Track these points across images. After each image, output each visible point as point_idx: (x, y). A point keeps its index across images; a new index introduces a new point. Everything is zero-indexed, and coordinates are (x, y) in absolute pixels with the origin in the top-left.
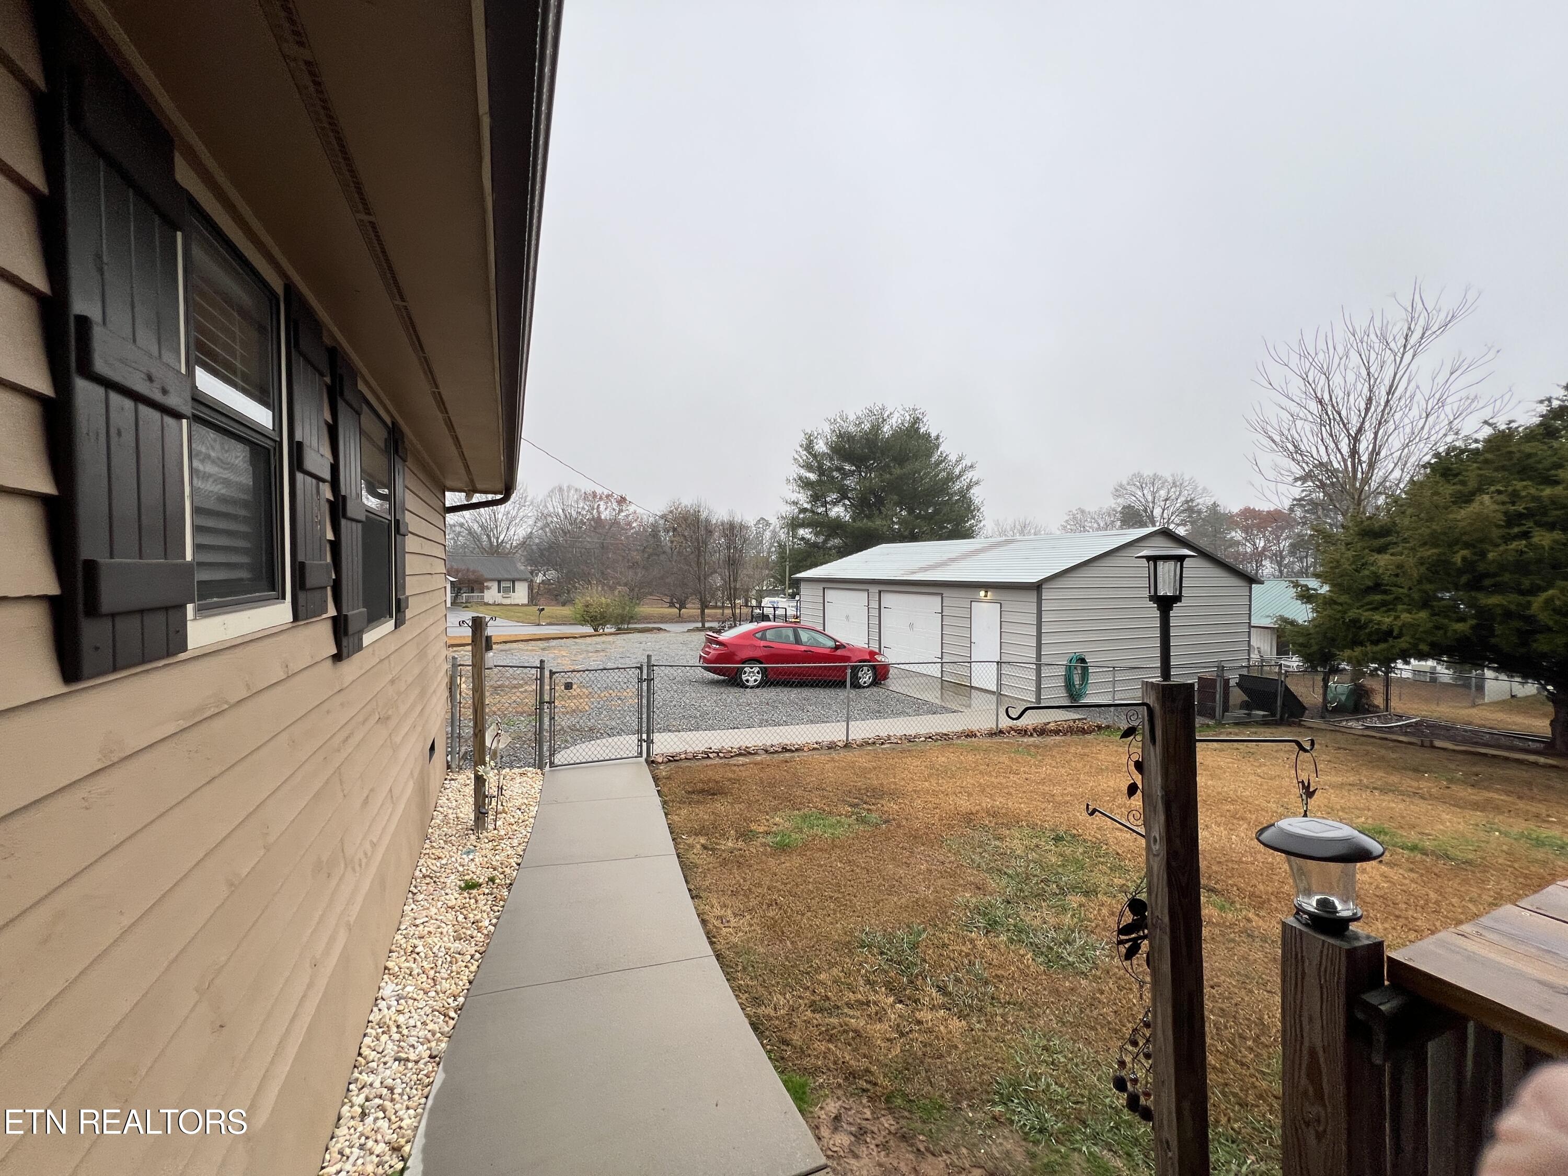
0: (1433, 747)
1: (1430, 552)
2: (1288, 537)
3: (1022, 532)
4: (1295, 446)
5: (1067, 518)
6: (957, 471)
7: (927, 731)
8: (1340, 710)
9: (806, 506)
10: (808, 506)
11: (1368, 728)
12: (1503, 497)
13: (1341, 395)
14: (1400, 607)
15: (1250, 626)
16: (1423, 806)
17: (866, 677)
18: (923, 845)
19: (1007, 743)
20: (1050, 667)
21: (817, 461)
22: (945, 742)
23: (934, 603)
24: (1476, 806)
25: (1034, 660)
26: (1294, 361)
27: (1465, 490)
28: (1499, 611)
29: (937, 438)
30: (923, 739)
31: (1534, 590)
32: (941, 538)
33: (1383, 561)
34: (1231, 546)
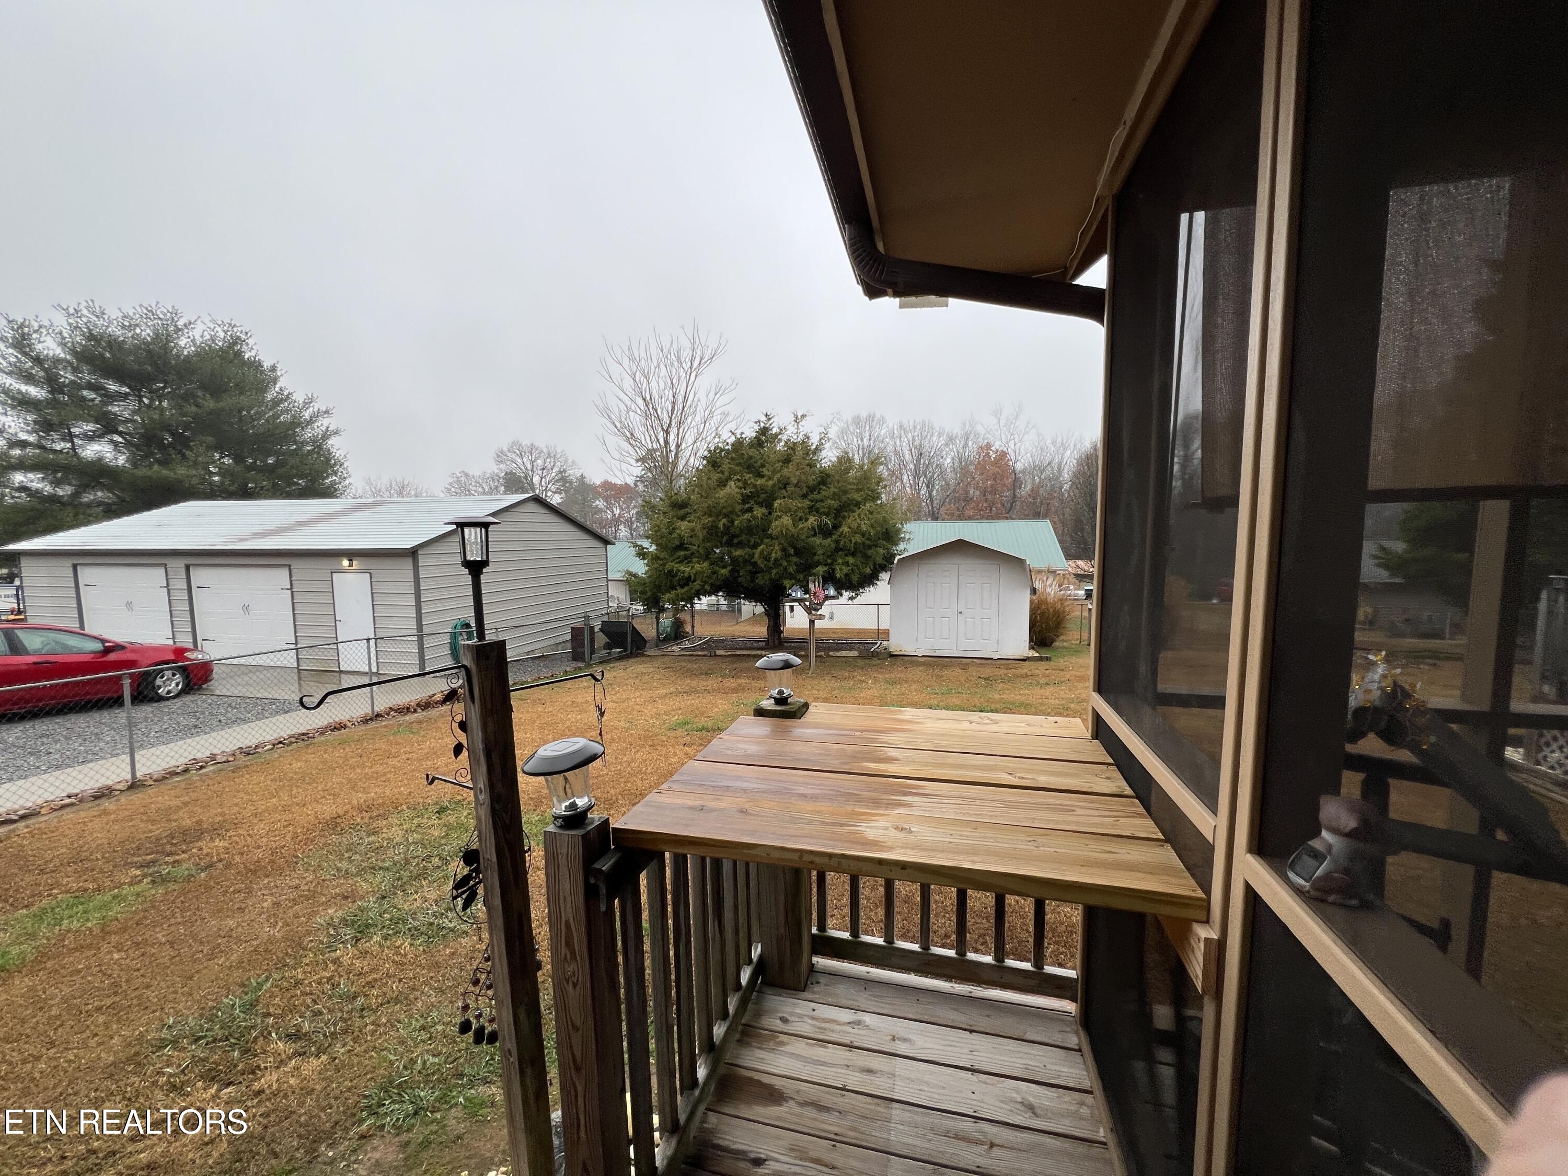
0: (716, 655)
1: (707, 520)
2: (635, 507)
3: (400, 494)
4: (632, 434)
5: (451, 480)
6: (307, 415)
7: (276, 736)
8: (667, 640)
9: (23, 436)
10: (32, 438)
11: (683, 649)
12: (740, 484)
13: (657, 397)
14: (694, 560)
15: (608, 580)
16: (709, 697)
17: (170, 684)
18: (267, 876)
19: (386, 726)
20: (434, 636)
21: (43, 369)
22: (302, 744)
23: (281, 576)
24: (735, 690)
25: (415, 632)
26: (626, 362)
27: (724, 477)
28: (741, 559)
29: (273, 369)
30: (270, 747)
31: (755, 546)
32: (289, 496)
33: (683, 525)
34: (596, 513)
